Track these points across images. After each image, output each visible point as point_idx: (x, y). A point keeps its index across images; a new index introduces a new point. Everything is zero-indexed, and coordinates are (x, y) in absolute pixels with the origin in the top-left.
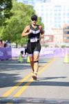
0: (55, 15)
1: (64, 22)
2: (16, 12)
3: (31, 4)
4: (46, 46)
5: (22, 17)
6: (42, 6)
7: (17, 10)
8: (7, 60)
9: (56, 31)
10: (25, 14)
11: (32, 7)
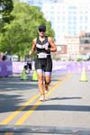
0: (70, 18)
1: (81, 27)
2: (17, 15)
3: (37, 5)
4: (58, 59)
5: (26, 21)
6: (52, 8)
7: (20, 12)
8: (6, 77)
9: (70, 40)
10: (30, 17)
11: (39, 9)
